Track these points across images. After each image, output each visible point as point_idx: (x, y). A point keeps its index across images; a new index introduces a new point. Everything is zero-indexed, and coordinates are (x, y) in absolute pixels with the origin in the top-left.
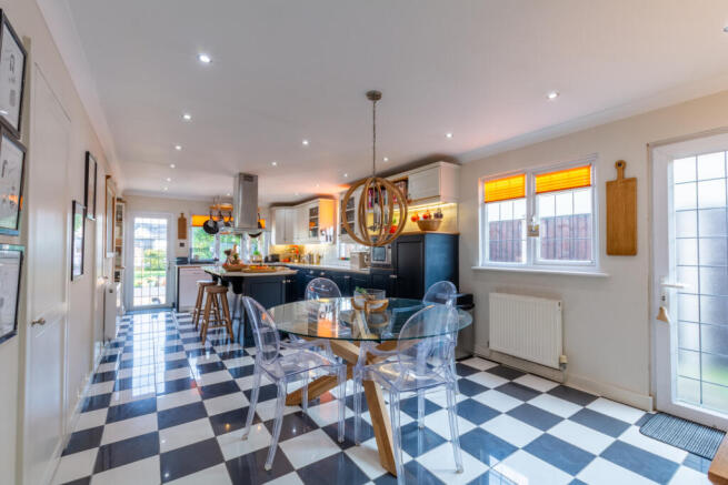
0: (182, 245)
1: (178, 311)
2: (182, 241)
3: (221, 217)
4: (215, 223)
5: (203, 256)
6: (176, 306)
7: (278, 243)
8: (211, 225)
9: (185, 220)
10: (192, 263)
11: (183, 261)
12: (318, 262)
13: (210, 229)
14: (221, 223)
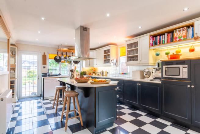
0: (44, 67)
1: (43, 99)
2: (44, 66)
3: (62, 55)
4: (60, 57)
5: (54, 73)
6: (42, 96)
7: (86, 66)
8: (58, 58)
9: (46, 56)
10: (49, 76)
11: (45, 75)
12: (106, 75)
13: (58, 60)
14: (63, 57)
